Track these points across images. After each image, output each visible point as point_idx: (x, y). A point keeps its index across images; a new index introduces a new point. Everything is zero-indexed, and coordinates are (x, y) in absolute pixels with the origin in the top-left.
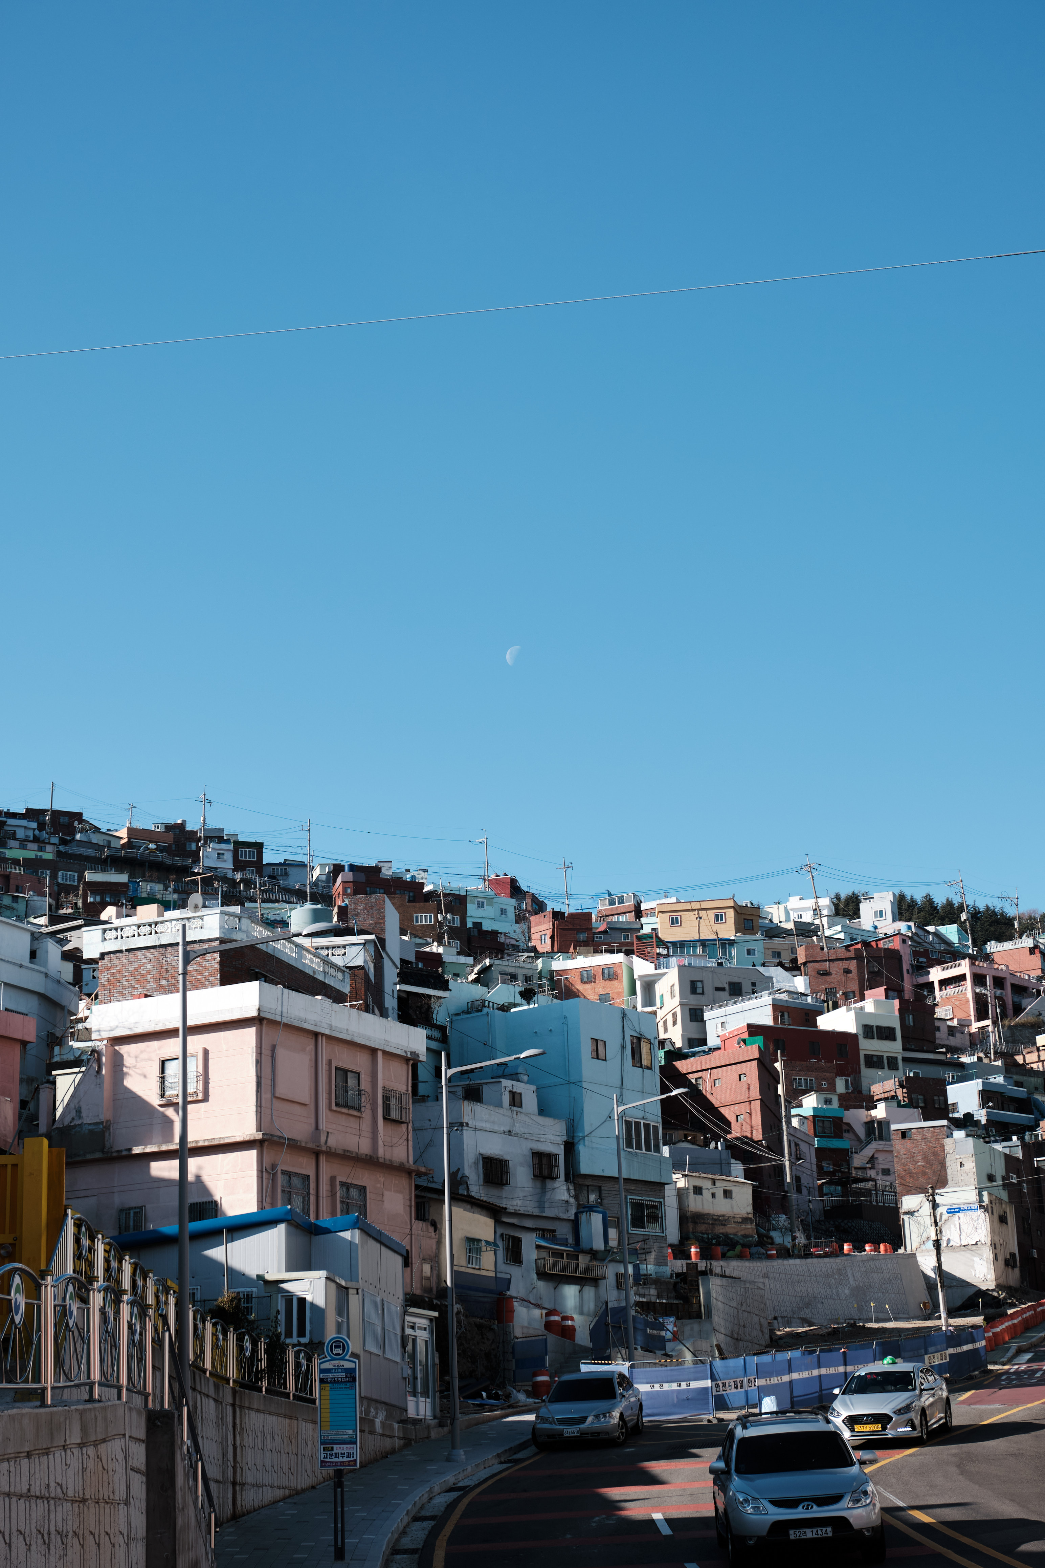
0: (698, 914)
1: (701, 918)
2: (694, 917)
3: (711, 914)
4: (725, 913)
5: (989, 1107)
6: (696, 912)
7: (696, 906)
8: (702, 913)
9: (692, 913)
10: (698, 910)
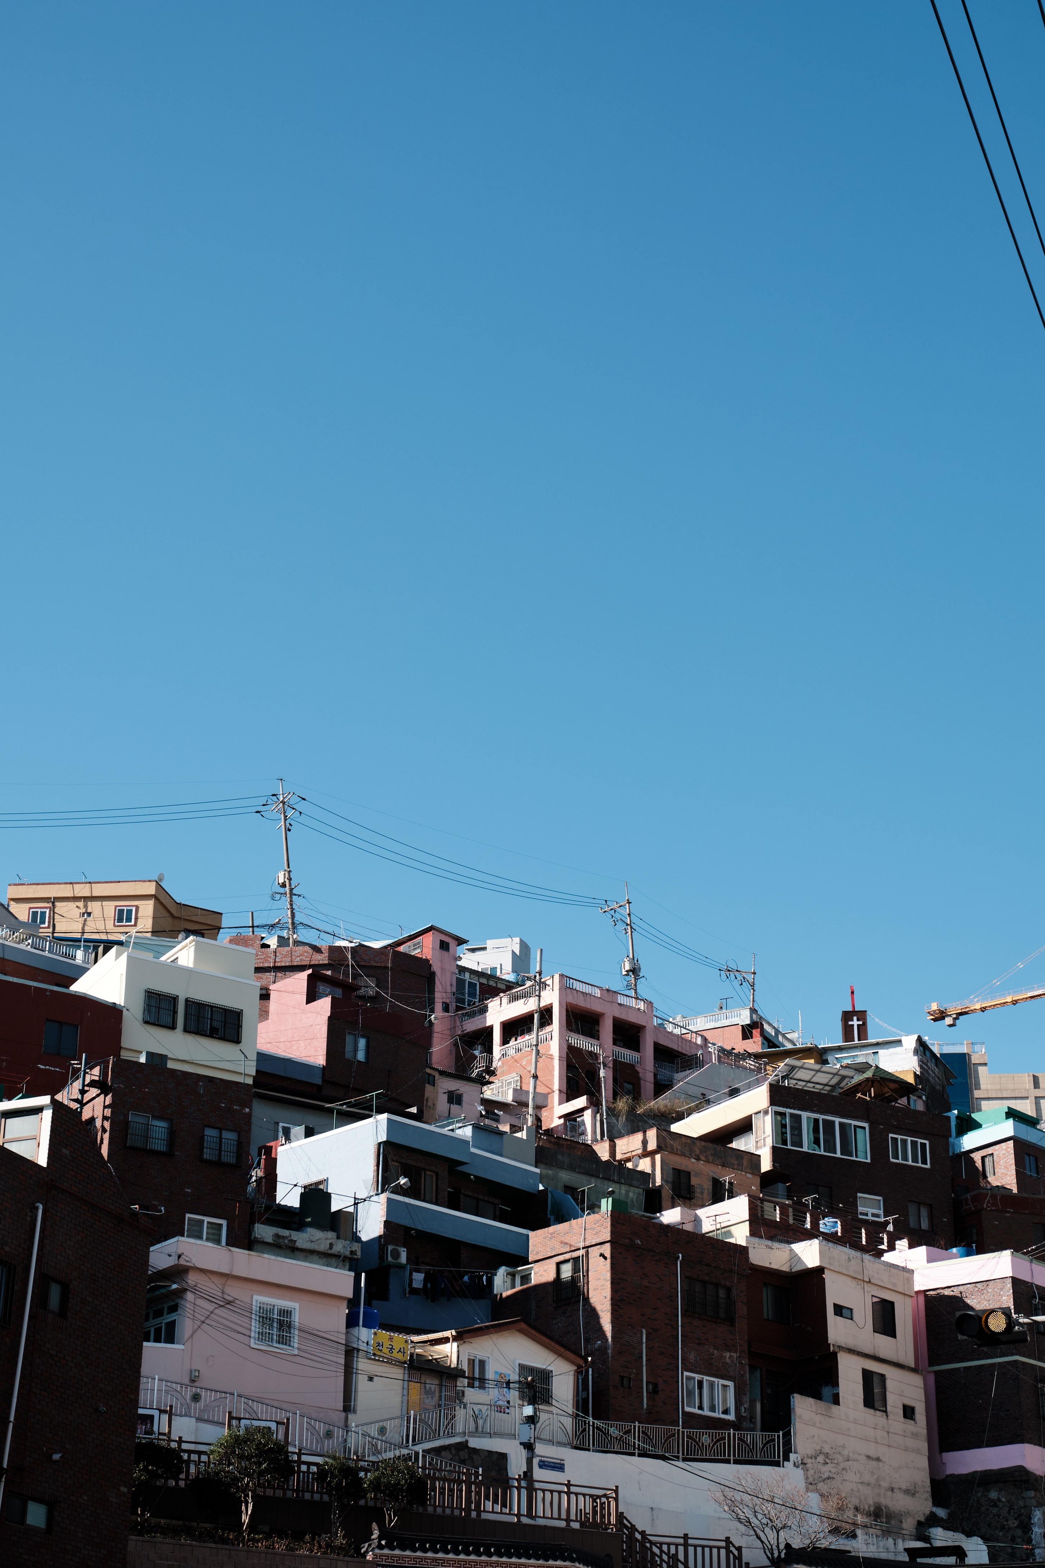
0: (86, 906)
1: (89, 914)
2: (77, 912)
3: (110, 908)
4: (137, 908)
5: (398, 1190)
6: (81, 904)
7: (83, 890)
8: (93, 906)
9: (72, 905)
10: (86, 899)
